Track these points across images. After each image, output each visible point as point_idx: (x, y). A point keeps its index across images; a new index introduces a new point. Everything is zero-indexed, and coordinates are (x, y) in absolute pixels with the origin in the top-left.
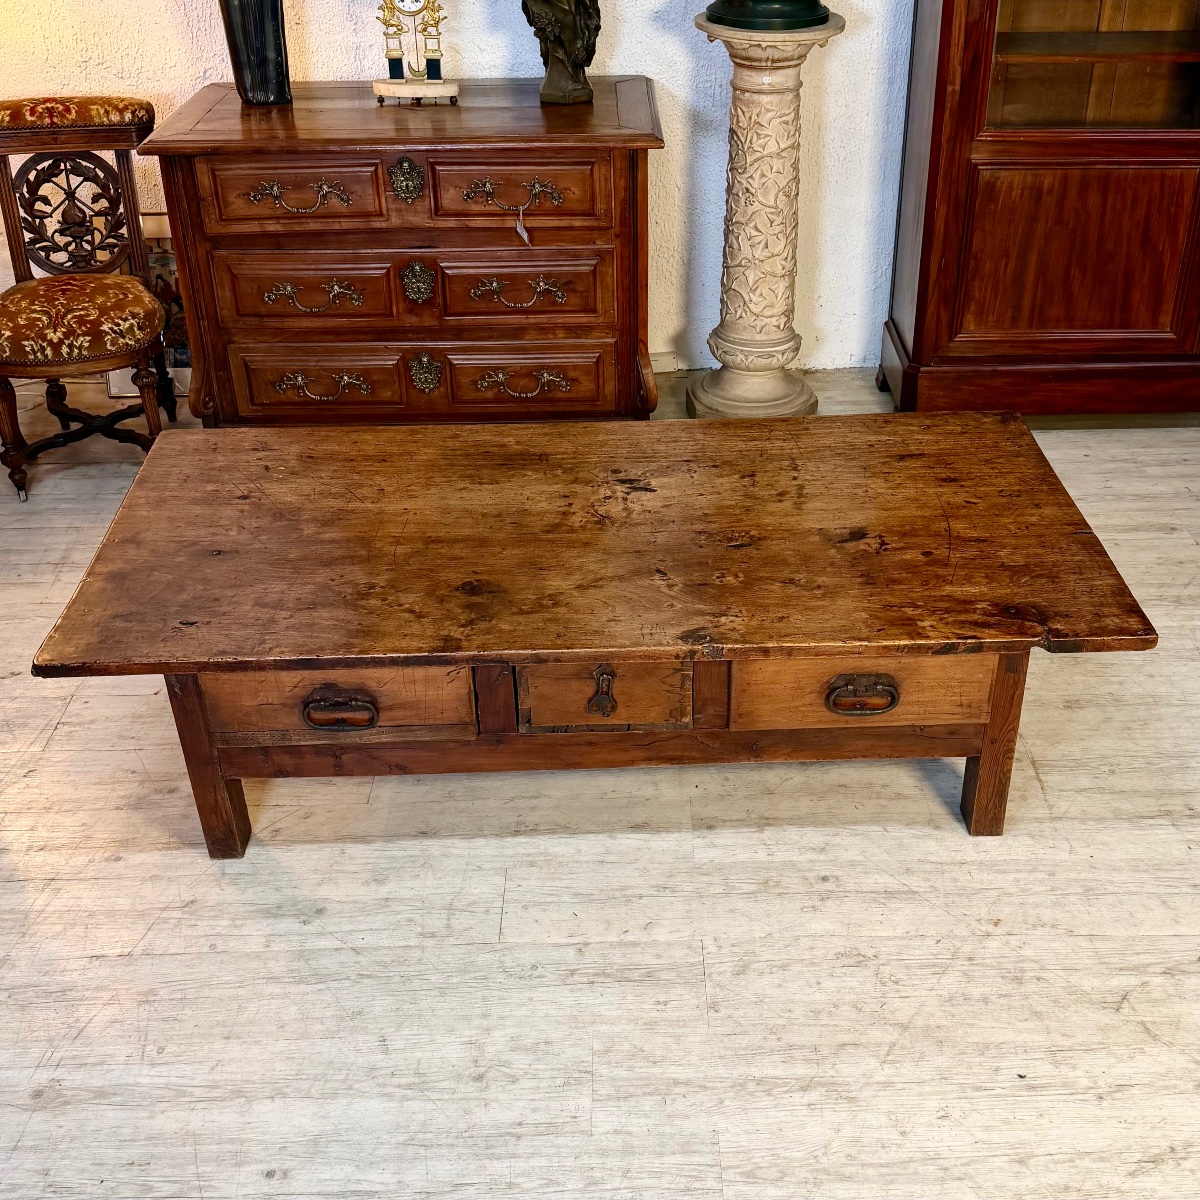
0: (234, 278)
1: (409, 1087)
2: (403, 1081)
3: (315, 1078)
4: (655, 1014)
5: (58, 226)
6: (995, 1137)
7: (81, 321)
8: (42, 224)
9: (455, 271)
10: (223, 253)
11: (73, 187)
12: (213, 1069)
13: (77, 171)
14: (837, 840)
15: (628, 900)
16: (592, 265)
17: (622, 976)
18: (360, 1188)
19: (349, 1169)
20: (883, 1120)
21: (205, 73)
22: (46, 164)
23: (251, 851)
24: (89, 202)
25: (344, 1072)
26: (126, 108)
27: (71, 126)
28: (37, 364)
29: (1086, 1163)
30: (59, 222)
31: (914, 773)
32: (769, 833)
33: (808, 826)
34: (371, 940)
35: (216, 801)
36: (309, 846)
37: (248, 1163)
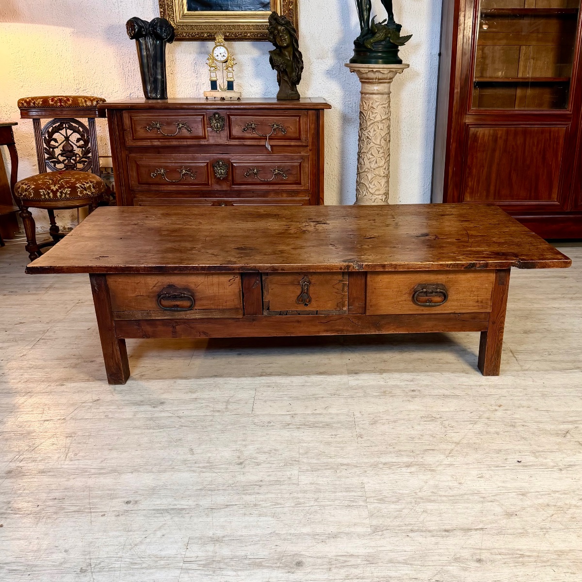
0: (138, 166)
1: (204, 467)
2: (201, 465)
3: (155, 465)
4: (330, 439)
5: (60, 152)
6: (508, 485)
7: (67, 182)
8: (53, 151)
9: (238, 165)
10: (133, 155)
11: (68, 135)
12: (102, 461)
13: (71, 128)
14: (418, 377)
15: (317, 399)
16: (299, 162)
17: (313, 426)
18: (176, 507)
19: (170, 500)
20: (449, 478)
21: (130, 95)
22: (57, 124)
23: (129, 382)
24: (75, 142)
25: (171, 462)
26: (94, 99)
27: (69, 107)
28: (45, 200)
29: (557, 495)
30: (61, 150)
31: (455, 355)
32: (384, 375)
33: (404, 372)
34: (186, 413)
35: (113, 351)
36: (158, 381)
37: (117, 498)
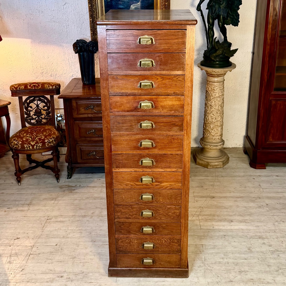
0: (80, 128)
5: (34, 113)
7: (40, 139)
8: (30, 113)
10: (77, 122)
11: (38, 104)
13: (40, 100)
22: (32, 98)
24: (42, 108)
26: (54, 85)
27: (39, 89)
